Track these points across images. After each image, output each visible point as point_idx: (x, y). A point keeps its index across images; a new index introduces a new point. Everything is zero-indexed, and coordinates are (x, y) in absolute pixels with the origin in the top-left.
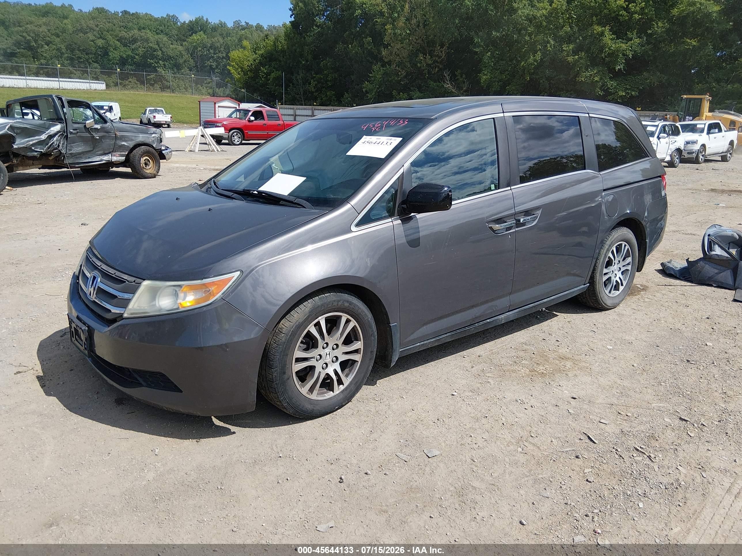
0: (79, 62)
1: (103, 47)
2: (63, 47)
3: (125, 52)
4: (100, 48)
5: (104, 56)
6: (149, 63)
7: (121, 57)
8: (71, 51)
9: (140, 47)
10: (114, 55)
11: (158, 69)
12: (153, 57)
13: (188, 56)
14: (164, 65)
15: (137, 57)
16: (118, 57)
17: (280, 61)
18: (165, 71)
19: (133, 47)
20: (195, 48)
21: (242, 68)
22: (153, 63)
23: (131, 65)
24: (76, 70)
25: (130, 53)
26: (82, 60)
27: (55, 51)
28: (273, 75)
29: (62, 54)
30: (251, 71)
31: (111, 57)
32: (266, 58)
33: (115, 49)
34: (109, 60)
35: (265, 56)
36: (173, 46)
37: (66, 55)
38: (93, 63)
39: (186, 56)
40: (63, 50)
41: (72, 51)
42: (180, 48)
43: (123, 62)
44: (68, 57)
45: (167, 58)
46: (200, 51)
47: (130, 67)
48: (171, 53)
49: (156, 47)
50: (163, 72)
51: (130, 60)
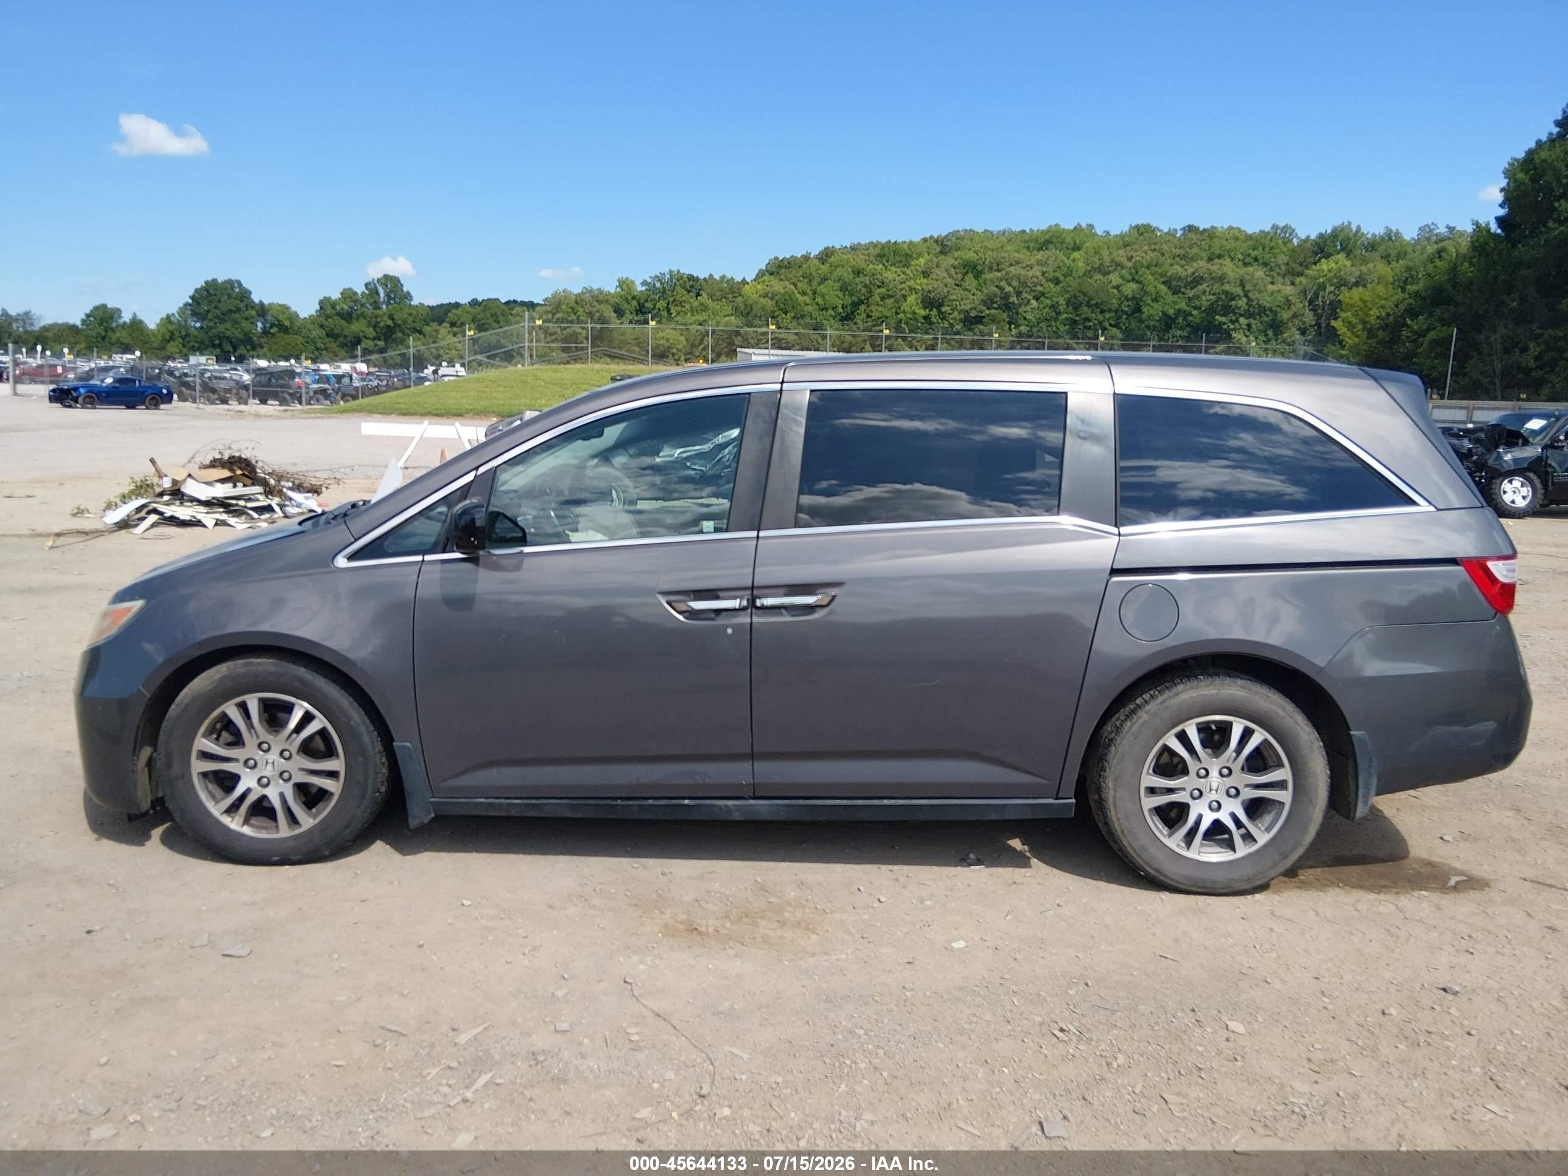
0: (1085, 327)
1: (1134, 298)
2: (1062, 301)
3: (1173, 303)
4: (1127, 299)
5: (1133, 313)
6: (1217, 323)
7: (1165, 314)
8: (1074, 308)
9: (1204, 292)
10: (1152, 311)
11: (1234, 335)
12: (1227, 310)
13: (1301, 305)
14: (1249, 326)
15: (1195, 312)
16: (1158, 314)
17: (1457, 304)
18: (1247, 337)
19: (1191, 293)
20: (1322, 287)
21: (1364, 323)
22: (1225, 324)
23: (1181, 329)
24: (1077, 343)
25: (1183, 305)
26: (1091, 324)
27: (1047, 309)
28: (1432, 335)
29: (1059, 313)
30: (1386, 327)
31: (1144, 316)
32: (1424, 299)
33: (1155, 300)
34: (1141, 321)
35: (1423, 294)
36: (1275, 288)
37: (1065, 316)
38: (1110, 328)
39: (1299, 305)
40: (1061, 307)
41: (1077, 307)
42: (1289, 290)
43: (1168, 322)
44: (1067, 319)
45: (1255, 311)
46: (1331, 292)
47: (1179, 333)
48: (1266, 301)
49: (1238, 291)
50: (1244, 339)
51: (1180, 319)
